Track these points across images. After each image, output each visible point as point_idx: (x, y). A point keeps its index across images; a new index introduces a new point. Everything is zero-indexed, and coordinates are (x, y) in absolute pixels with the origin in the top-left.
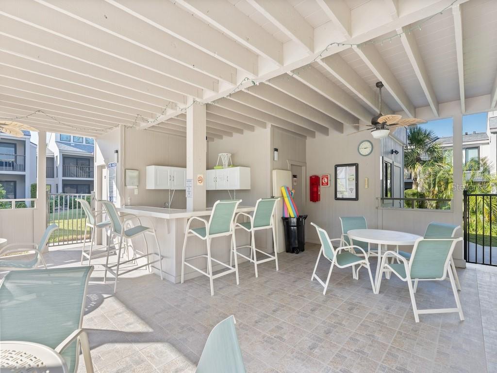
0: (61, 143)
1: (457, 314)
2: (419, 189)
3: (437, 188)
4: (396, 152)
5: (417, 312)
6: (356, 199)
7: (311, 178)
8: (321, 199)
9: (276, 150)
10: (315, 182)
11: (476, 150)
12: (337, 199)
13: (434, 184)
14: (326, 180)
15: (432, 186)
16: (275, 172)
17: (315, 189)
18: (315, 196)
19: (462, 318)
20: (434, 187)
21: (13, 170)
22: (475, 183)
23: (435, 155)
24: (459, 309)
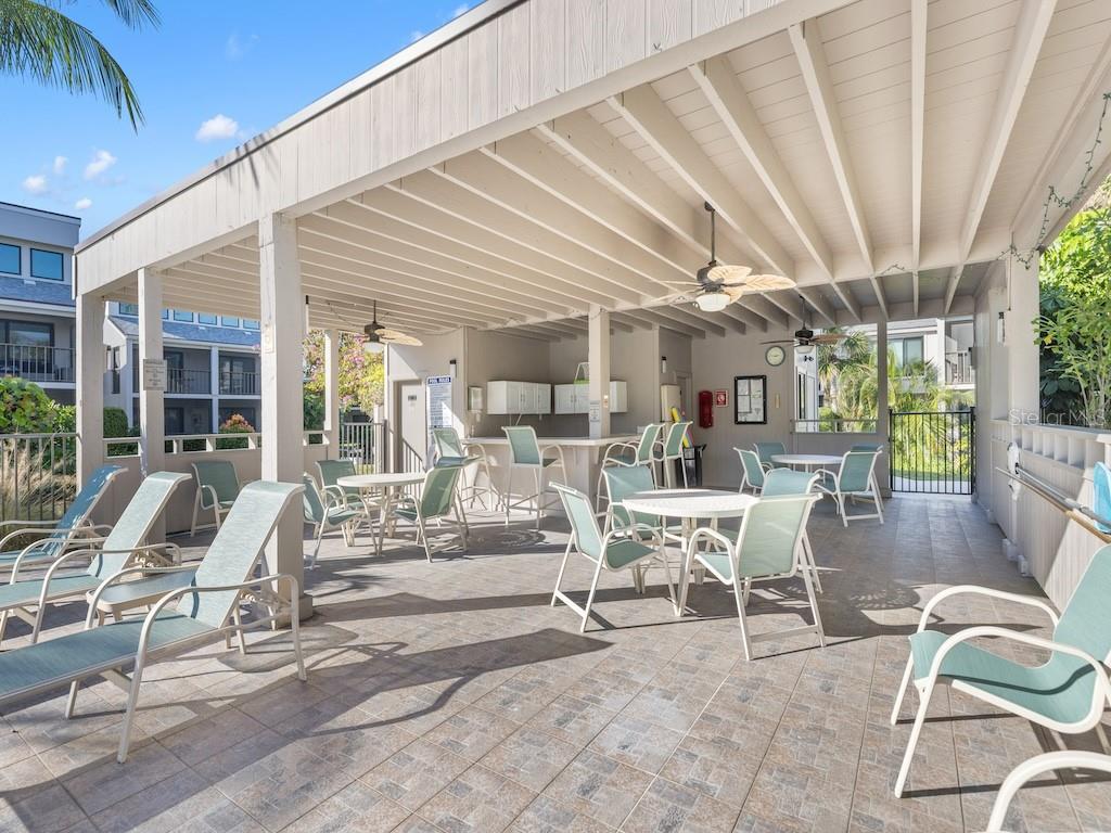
0: (122, 318)
1: (878, 519)
2: (834, 408)
3: (861, 407)
4: (810, 359)
5: (845, 519)
6: (764, 422)
7: (701, 394)
8: (715, 423)
9: (664, 359)
10: (706, 400)
11: (919, 342)
12: (737, 422)
13: (858, 399)
14: (723, 398)
15: (854, 402)
16: (665, 389)
17: (707, 410)
18: (705, 420)
19: (882, 522)
20: (858, 403)
21: (57, 379)
22: (914, 397)
23: (858, 351)
24: (880, 515)
